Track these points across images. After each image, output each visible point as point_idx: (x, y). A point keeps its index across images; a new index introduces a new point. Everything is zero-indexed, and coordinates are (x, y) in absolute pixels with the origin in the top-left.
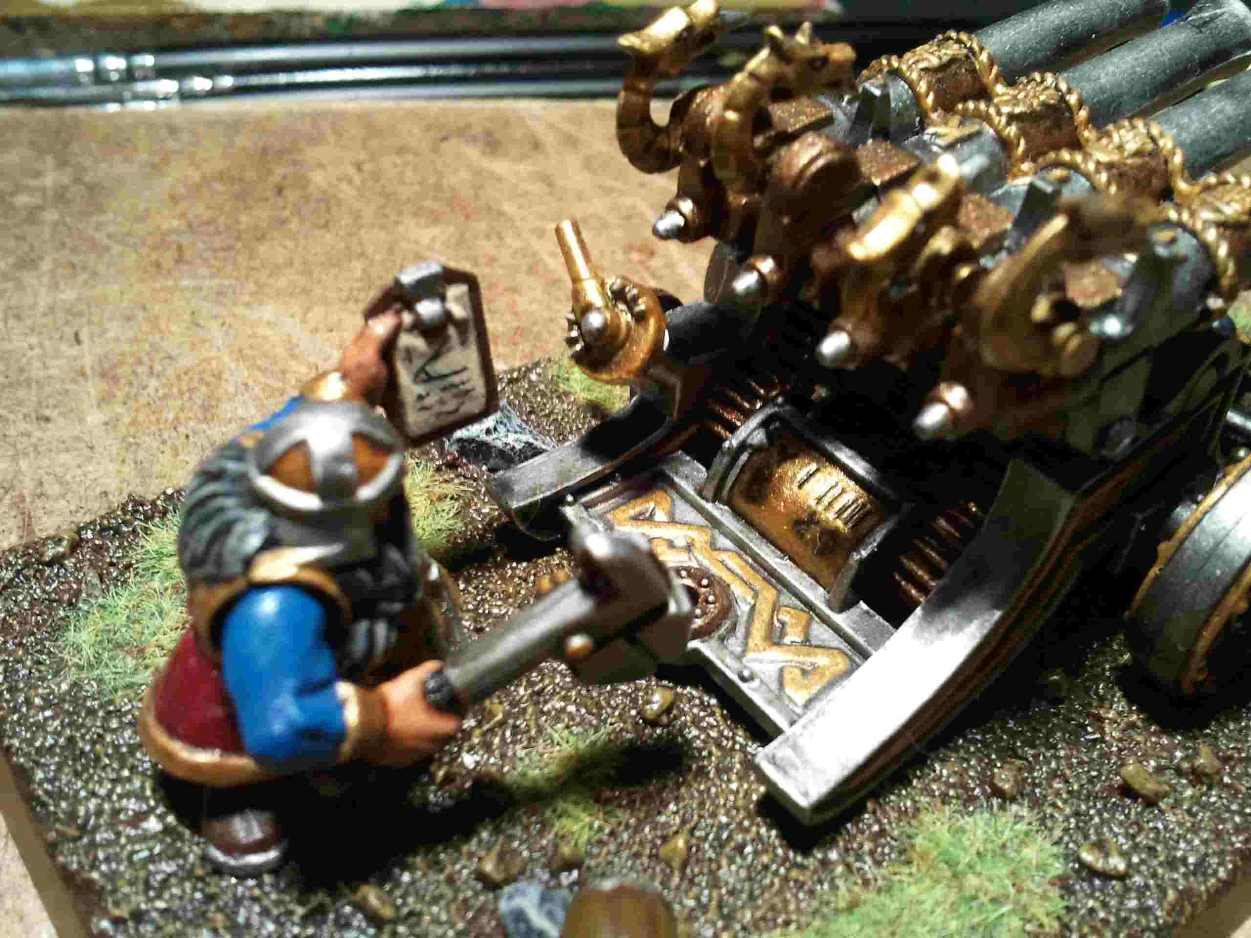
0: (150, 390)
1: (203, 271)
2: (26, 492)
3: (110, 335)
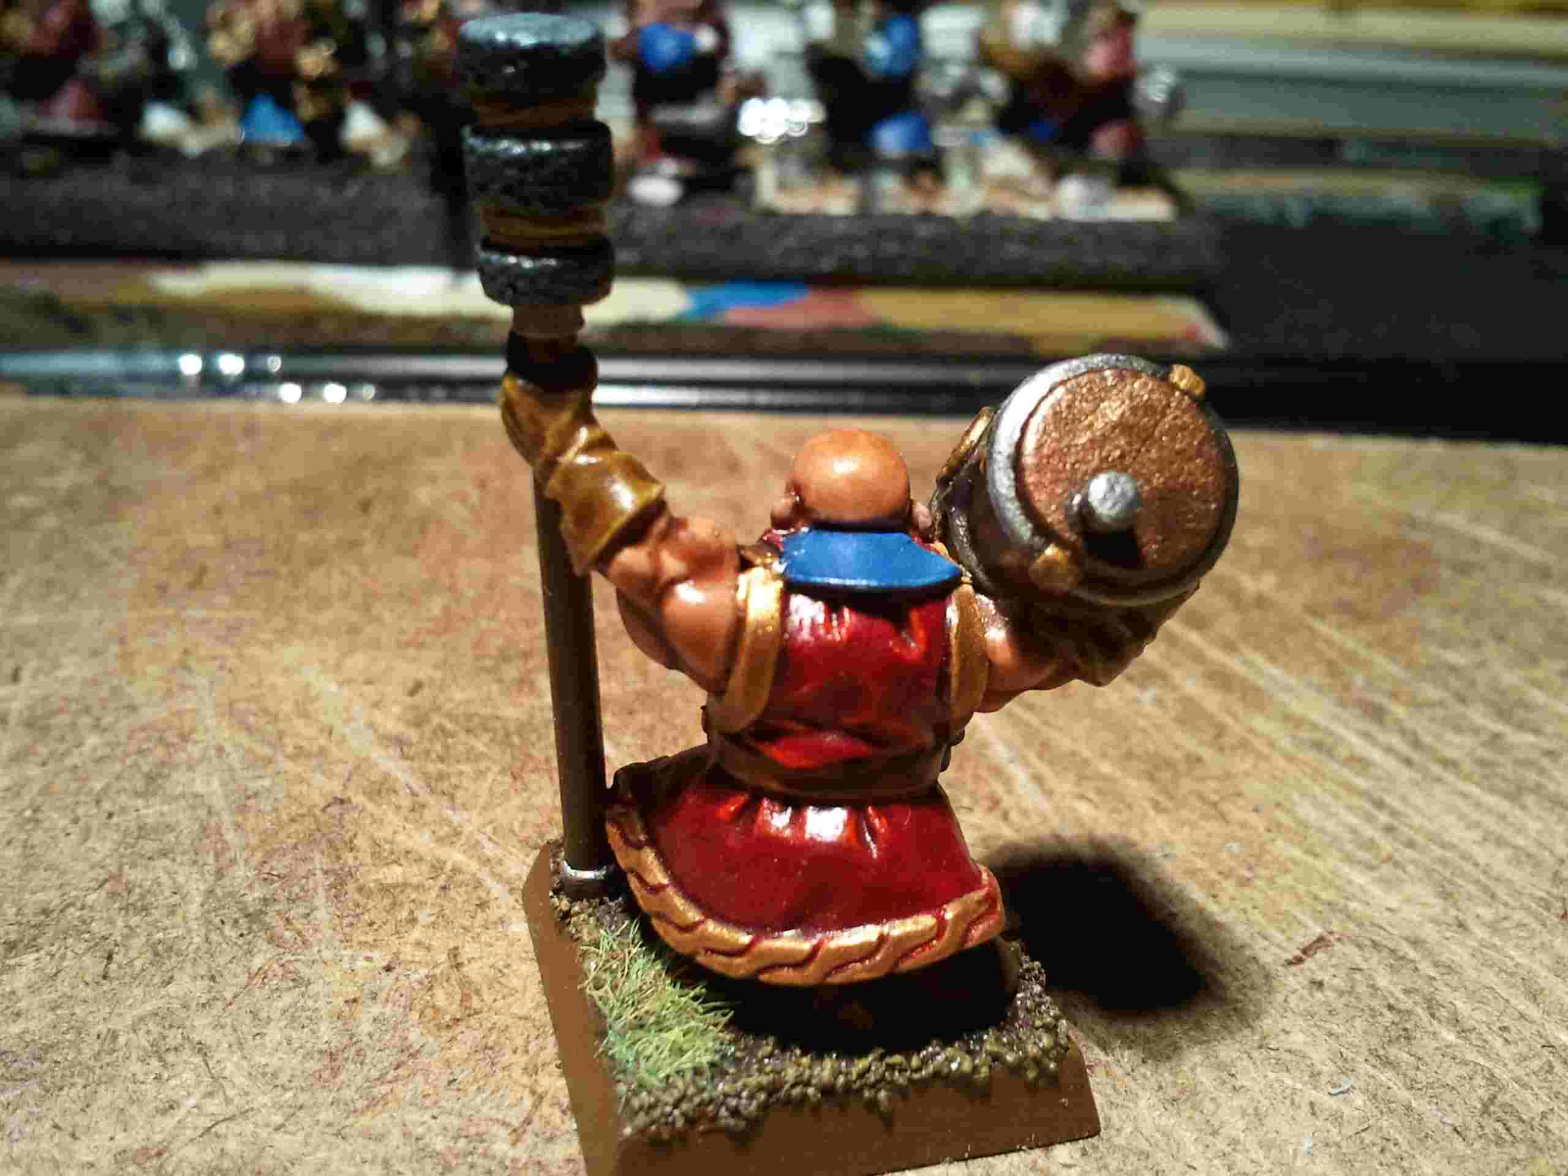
0: (86, 748)
1: (223, 599)
3: (61, 674)
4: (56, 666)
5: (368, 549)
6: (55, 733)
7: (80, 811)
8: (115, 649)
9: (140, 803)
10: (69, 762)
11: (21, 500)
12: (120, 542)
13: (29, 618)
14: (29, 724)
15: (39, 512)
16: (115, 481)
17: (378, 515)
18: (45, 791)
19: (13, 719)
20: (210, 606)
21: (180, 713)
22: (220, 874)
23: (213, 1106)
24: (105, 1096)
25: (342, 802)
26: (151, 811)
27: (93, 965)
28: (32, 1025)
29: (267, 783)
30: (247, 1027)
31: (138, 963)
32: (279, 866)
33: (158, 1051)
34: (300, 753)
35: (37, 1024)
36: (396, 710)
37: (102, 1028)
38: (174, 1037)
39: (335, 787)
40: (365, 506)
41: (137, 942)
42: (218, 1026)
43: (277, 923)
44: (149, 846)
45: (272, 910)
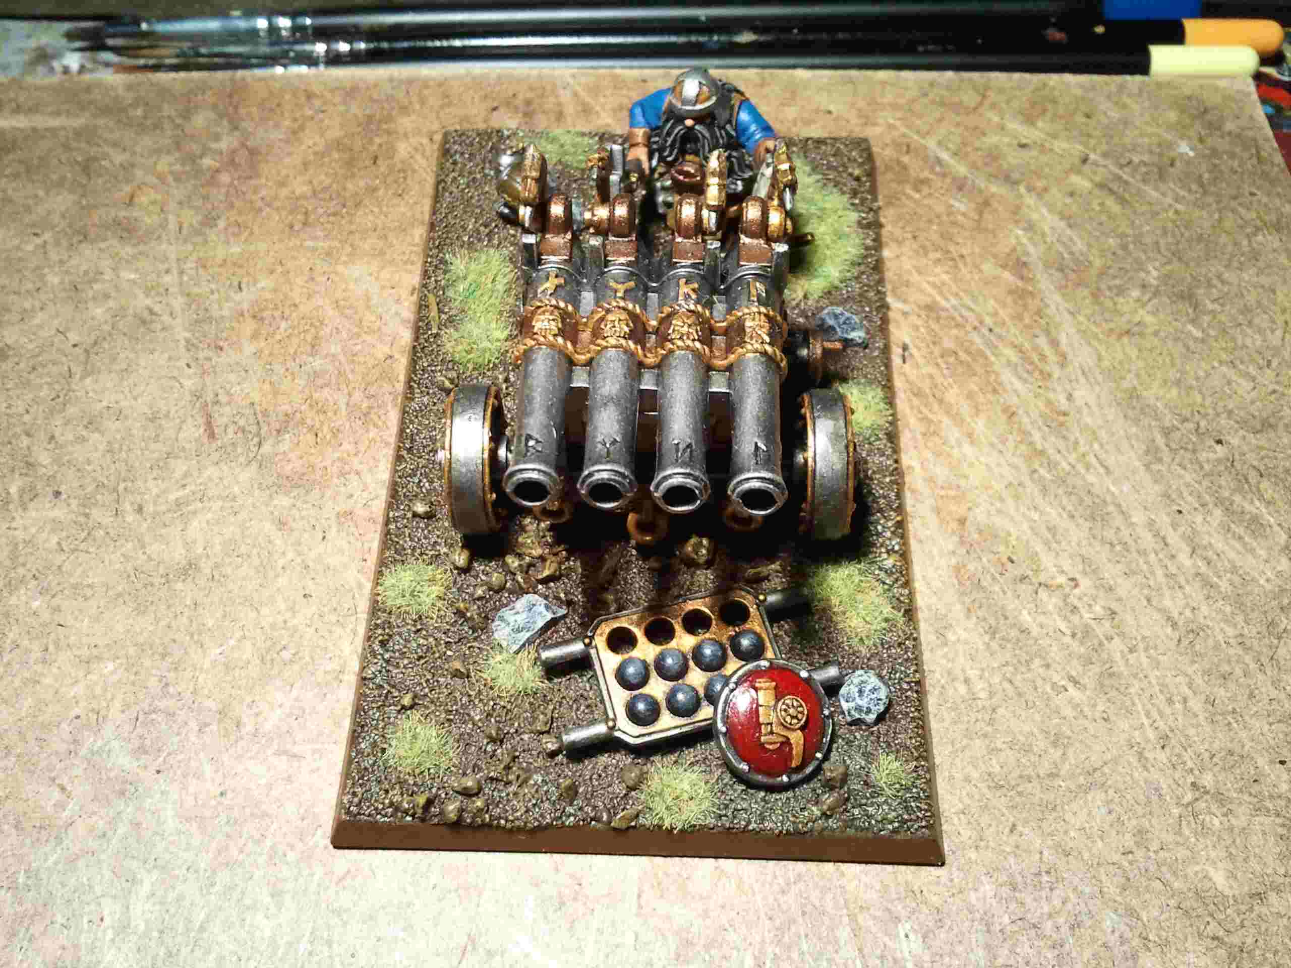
0: (282, 329)
1: (320, 233)
2: (208, 399)
4: (256, 281)
7: (288, 364)
8: (279, 269)
9: (311, 359)
10: (278, 337)
11: (207, 162)
12: (264, 193)
14: (254, 317)
15: (219, 171)
16: (250, 144)
17: (383, 165)
20: (314, 238)
21: (317, 309)
22: (350, 395)
23: (365, 495)
24: (328, 493)
26: (317, 363)
27: (310, 437)
28: (296, 465)
29: (359, 347)
30: (371, 462)
31: (328, 437)
32: (372, 390)
33: (342, 474)
37: (321, 465)
38: (347, 468)
39: (387, 350)
40: (375, 160)
41: (325, 428)
42: (361, 463)
43: (375, 418)
44: (320, 382)
45: (373, 411)
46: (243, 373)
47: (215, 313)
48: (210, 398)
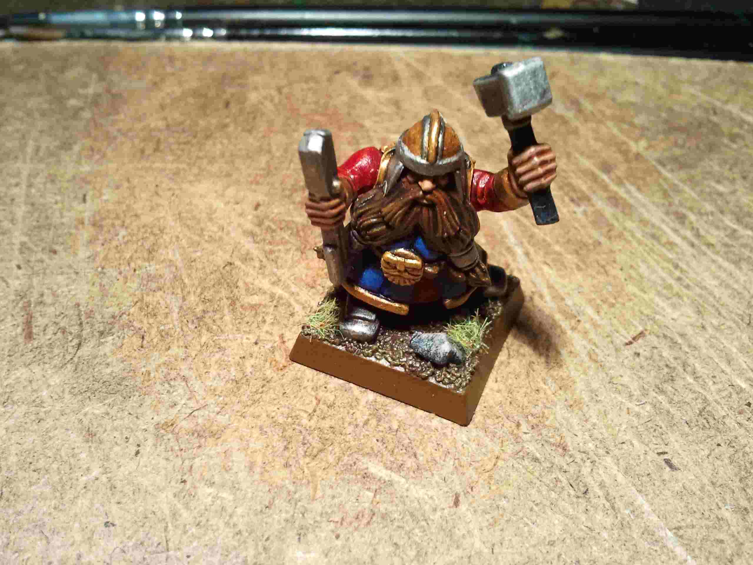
3: (105, 198)
4: (101, 194)
5: (231, 129)
6: (105, 229)
7: (122, 268)
8: (126, 184)
10: (114, 243)
11: (73, 102)
12: (121, 125)
13: (86, 168)
14: (94, 225)
15: (82, 109)
16: (114, 90)
17: (234, 108)
18: (106, 258)
19: (86, 222)
20: (164, 161)
21: (158, 219)
22: (184, 299)
23: (192, 404)
24: (148, 401)
25: (231, 264)
26: (152, 268)
27: (136, 341)
28: (116, 370)
30: (203, 370)
31: (155, 340)
33: (167, 380)
34: (211, 240)
35: (117, 368)
36: (250, 217)
37: (143, 370)
38: (173, 374)
39: (227, 257)
40: (227, 104)
41: (154, 331)
42: (190, 369)
43: (209, 321)
44: (154, 285)
45: (207, 316)
46: (74, 276)
47: (56, 220)
48: (34, 297)
